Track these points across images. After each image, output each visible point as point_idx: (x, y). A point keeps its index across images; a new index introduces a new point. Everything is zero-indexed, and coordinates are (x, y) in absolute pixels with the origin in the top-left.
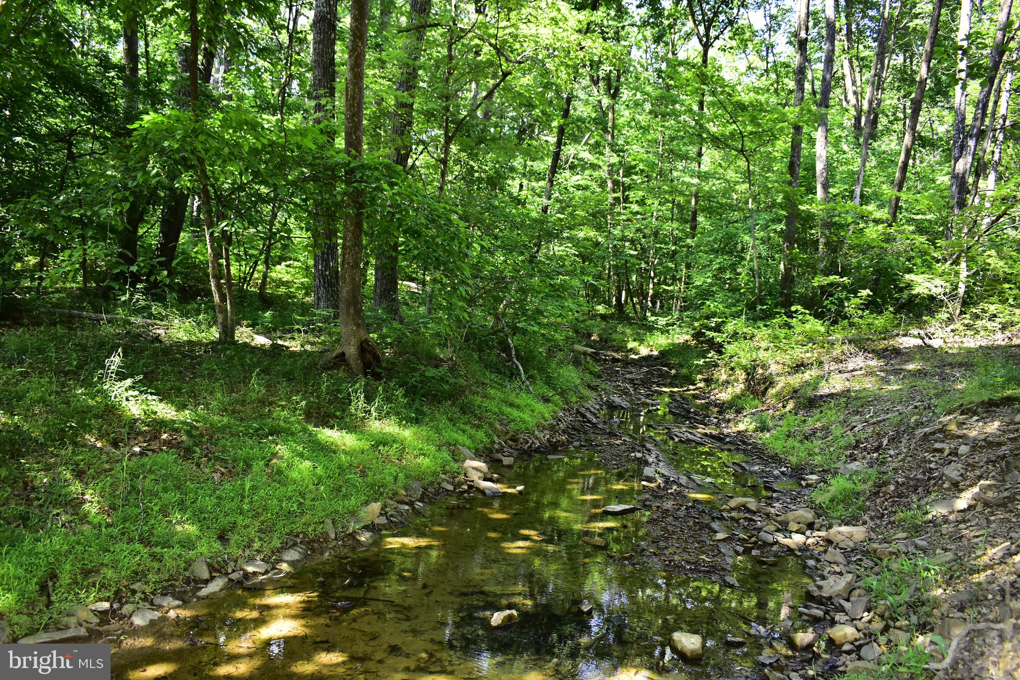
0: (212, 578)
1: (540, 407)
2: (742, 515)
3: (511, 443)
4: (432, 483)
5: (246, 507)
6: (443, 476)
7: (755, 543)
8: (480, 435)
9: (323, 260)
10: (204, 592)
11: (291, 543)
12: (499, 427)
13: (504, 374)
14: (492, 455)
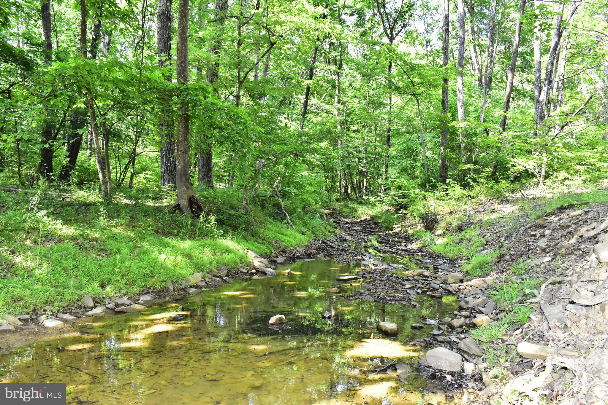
0: (96, 307)
1: (299, 236)
2: (420, 278)
3: (282, 253)
4: (234, 268)
5: (117, 270)
6: (241, 265)
7: (429, 289)
8: (263, 247)
9: (166, 157)
10: (90, 313)
11: (145, 292)
12: (274, 244)
13: (278, 219)
14: (271, 258)
